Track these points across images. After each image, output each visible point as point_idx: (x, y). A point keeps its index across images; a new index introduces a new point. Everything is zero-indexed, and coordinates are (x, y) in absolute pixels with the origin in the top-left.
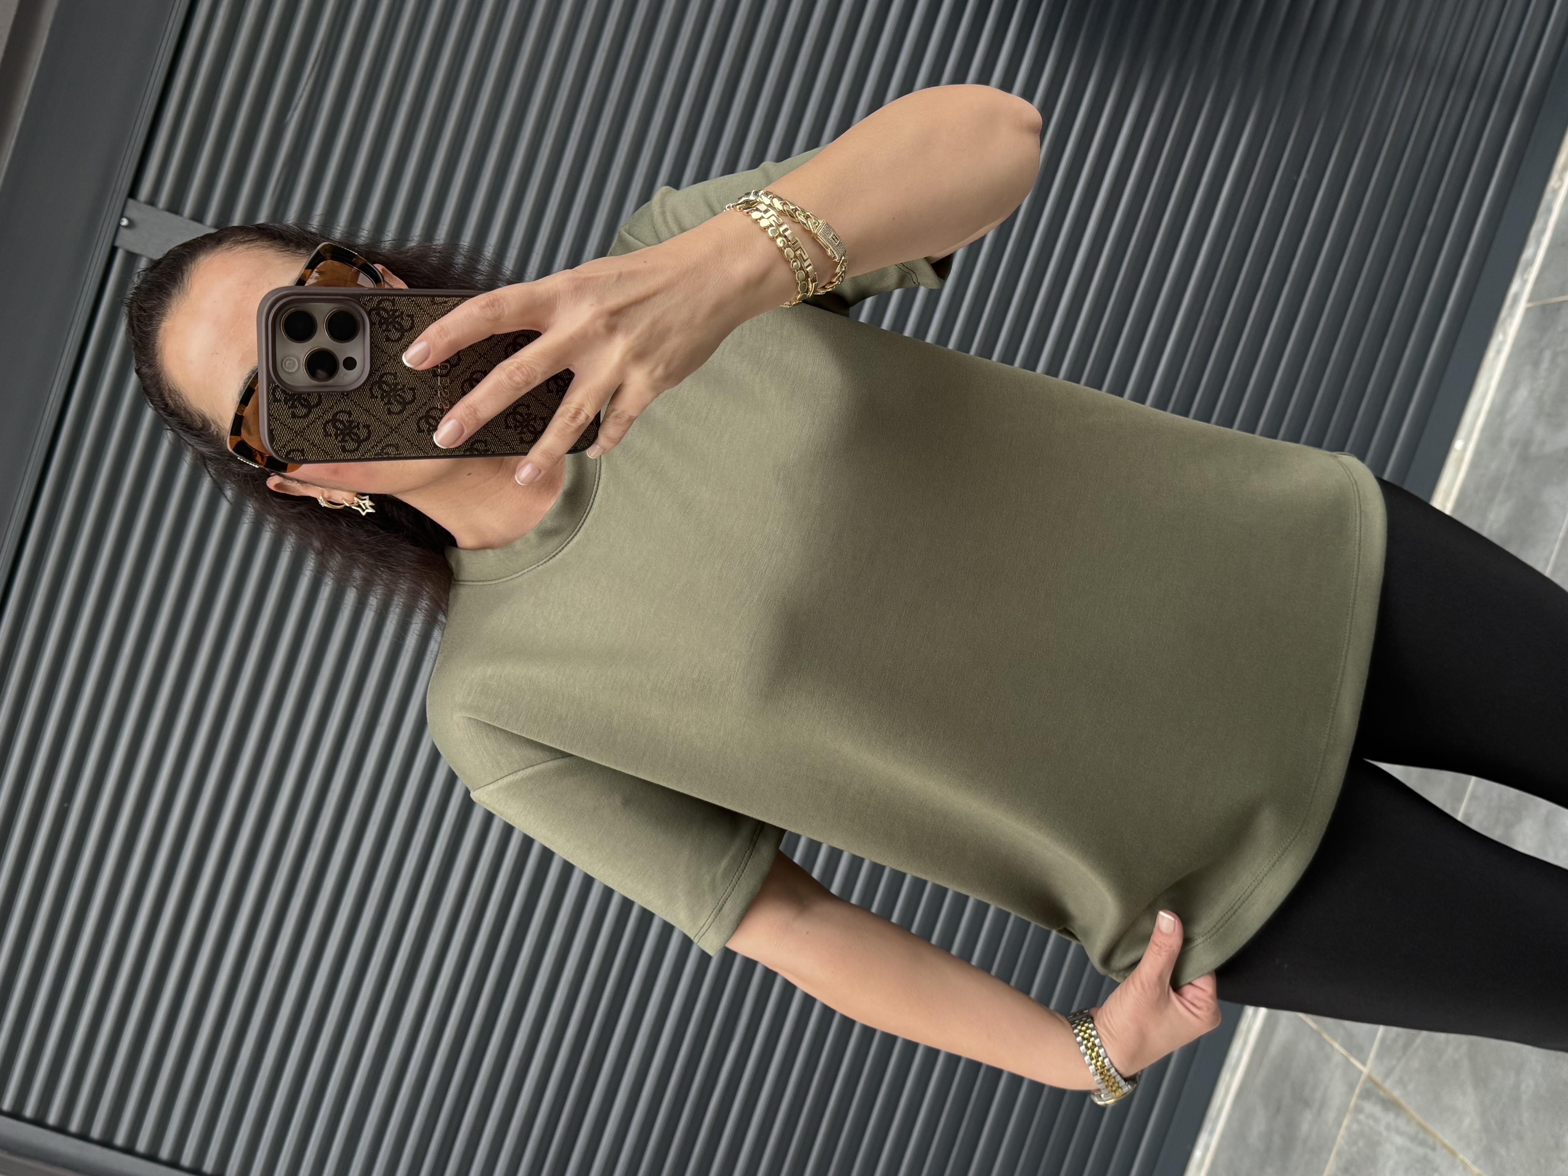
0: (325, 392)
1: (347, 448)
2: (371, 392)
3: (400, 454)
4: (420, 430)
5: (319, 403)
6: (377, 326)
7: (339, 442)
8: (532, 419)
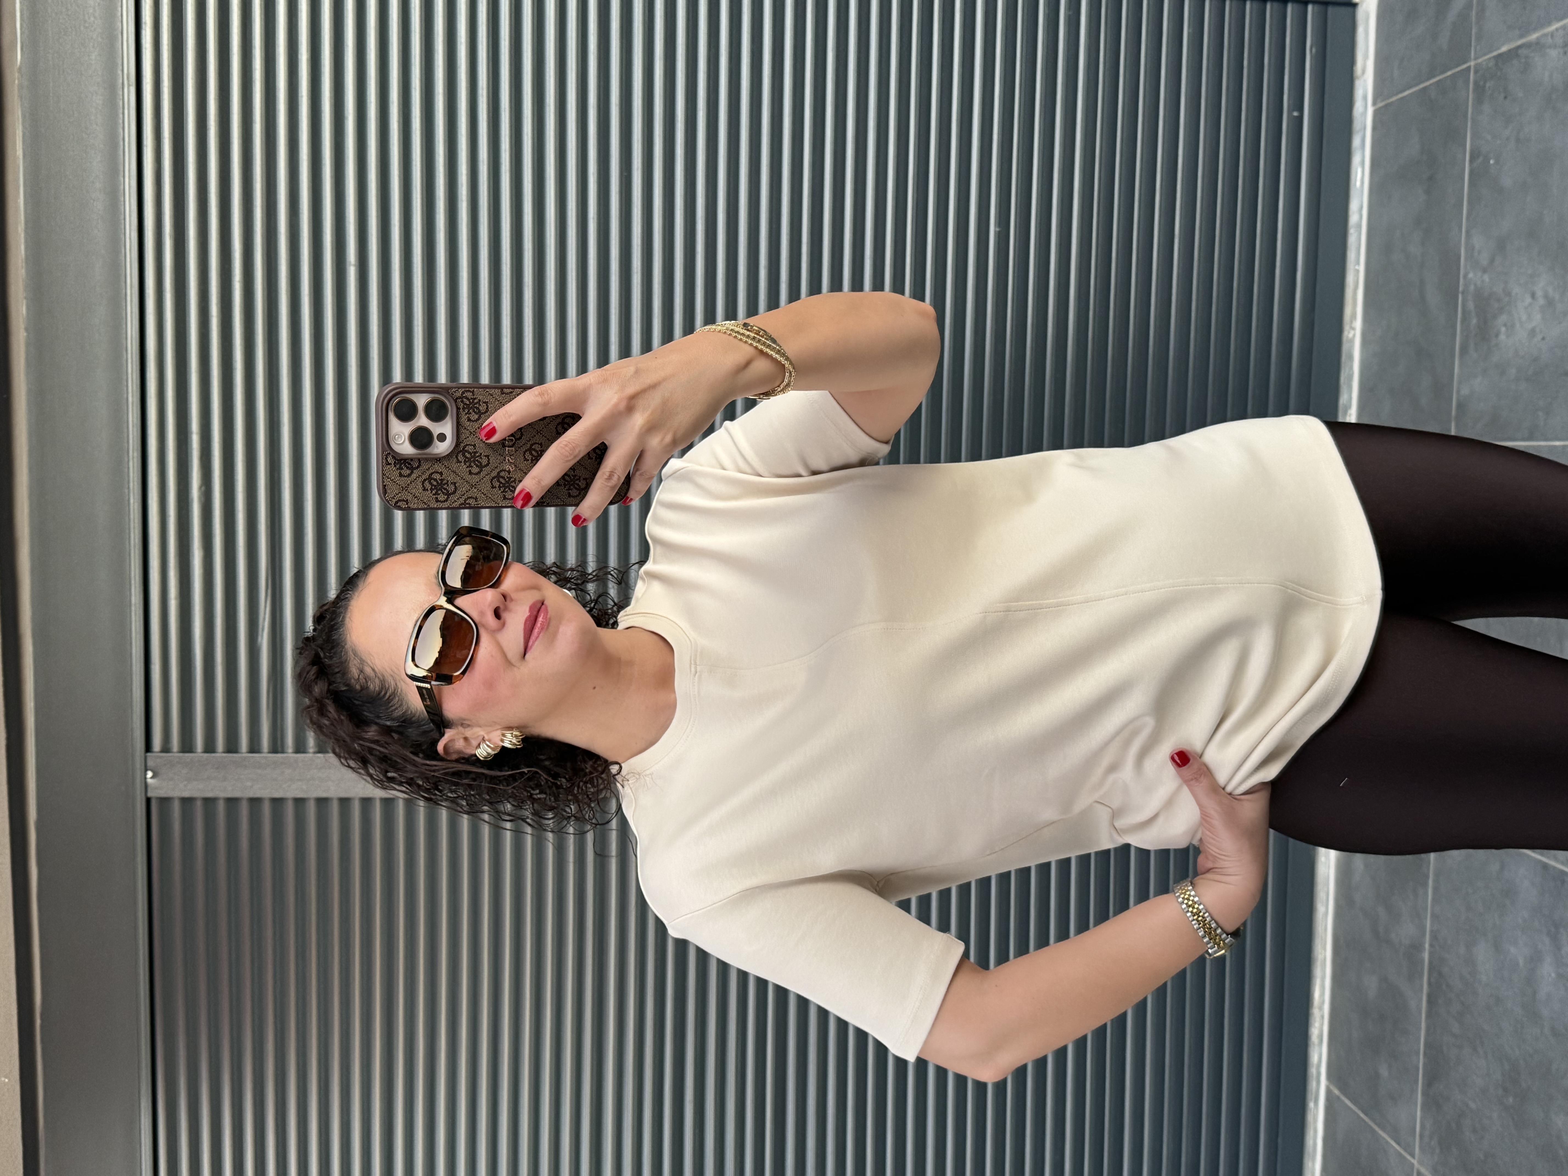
0: (424, 458)
1: (440, 499)
2: (458, 459)
4: (493, 487)
5: (418, 467)
6: (461, 410)
7: (434, 495)
8: (577, 480)
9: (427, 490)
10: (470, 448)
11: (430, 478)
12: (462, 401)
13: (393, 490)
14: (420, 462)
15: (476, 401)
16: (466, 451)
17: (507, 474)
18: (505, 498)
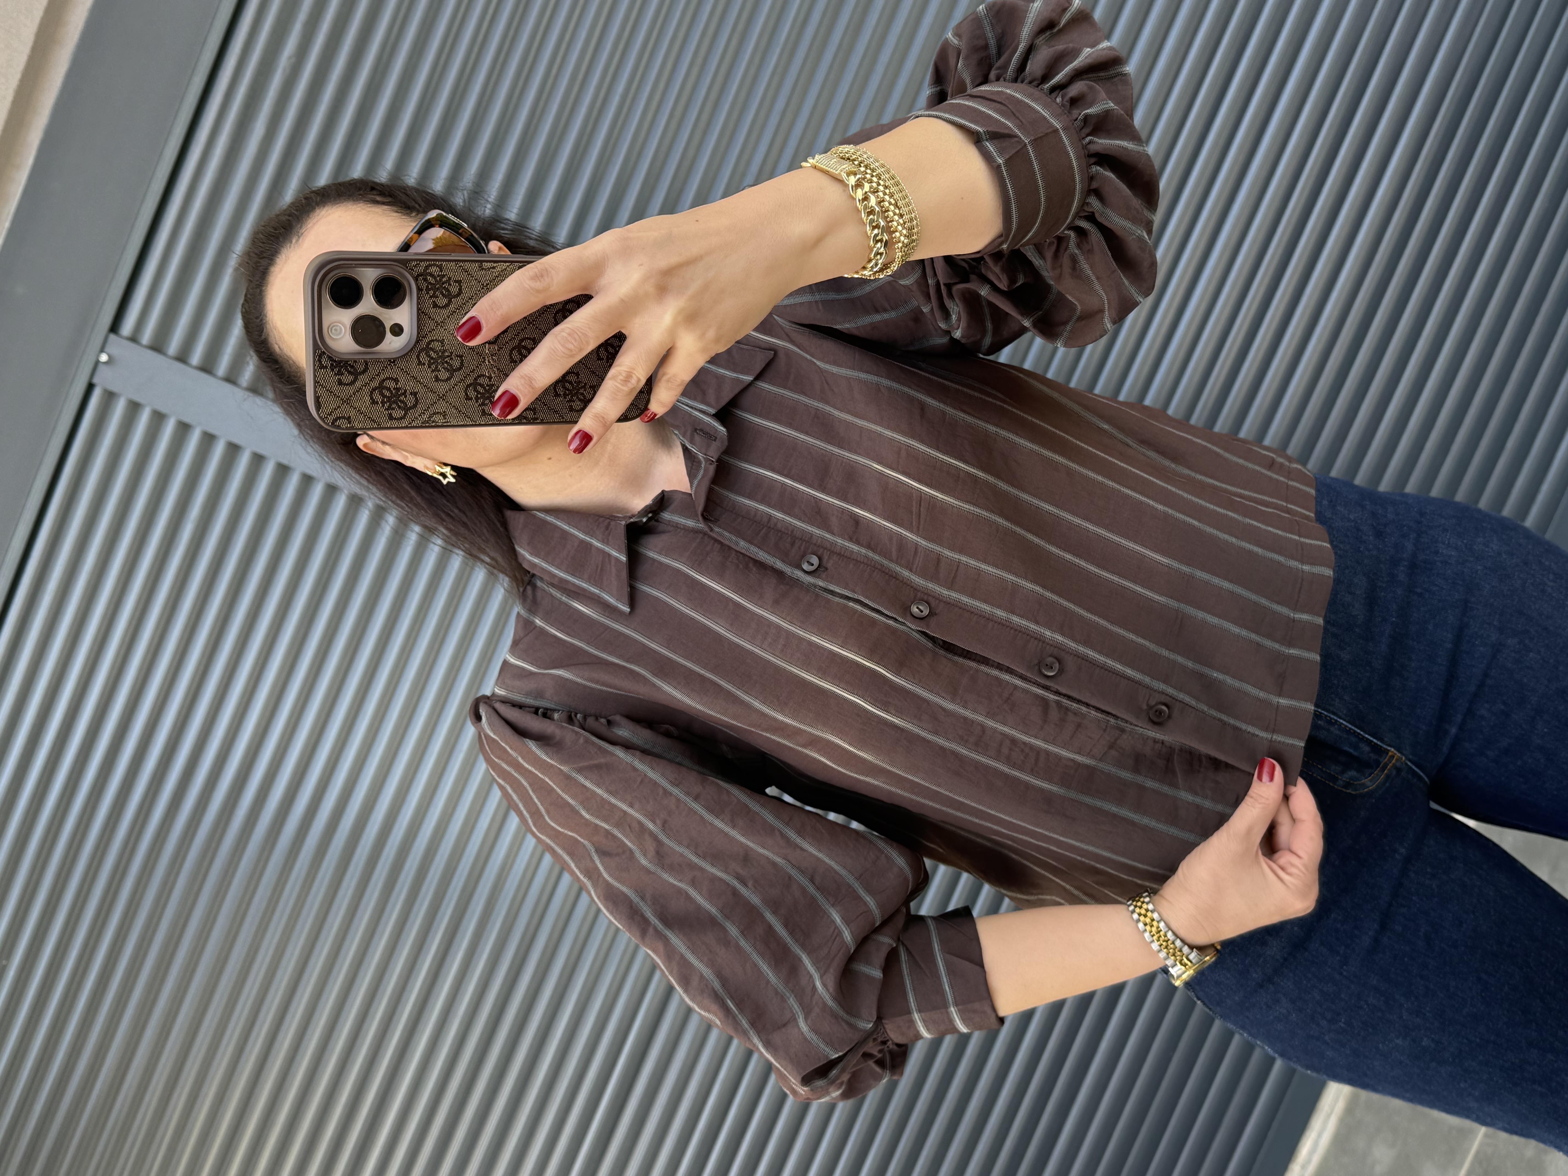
0: (372, 359)
1: (394, 415)
2: (419, 359)
3: (447, 422)
4: (468, 398)
5: (365, 370)
6: (424, 292)
7: (387, 409)
8: (582, 387)
9: (377, 403)
10: (436, 345)
11: (381, 387)
12: (425, 280)
13: (330, 404)
14: (367, 364)
15: (444, 279)
16: (432, 349)
17: (487, 381)
18: (484, 413)
